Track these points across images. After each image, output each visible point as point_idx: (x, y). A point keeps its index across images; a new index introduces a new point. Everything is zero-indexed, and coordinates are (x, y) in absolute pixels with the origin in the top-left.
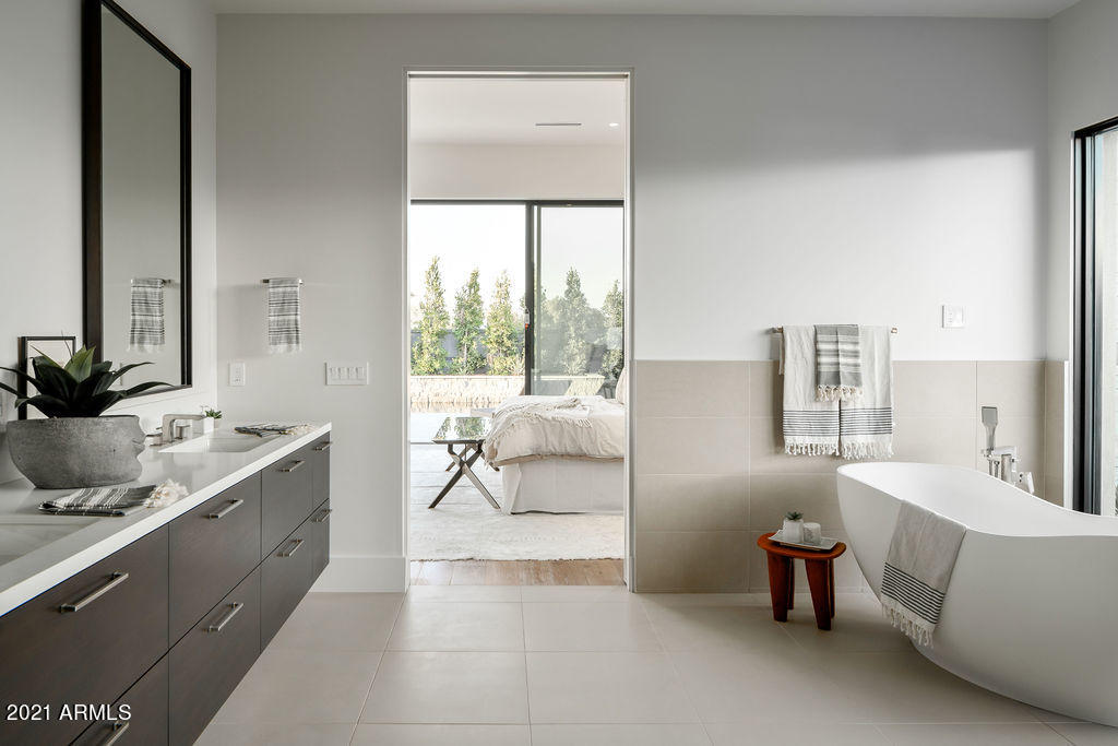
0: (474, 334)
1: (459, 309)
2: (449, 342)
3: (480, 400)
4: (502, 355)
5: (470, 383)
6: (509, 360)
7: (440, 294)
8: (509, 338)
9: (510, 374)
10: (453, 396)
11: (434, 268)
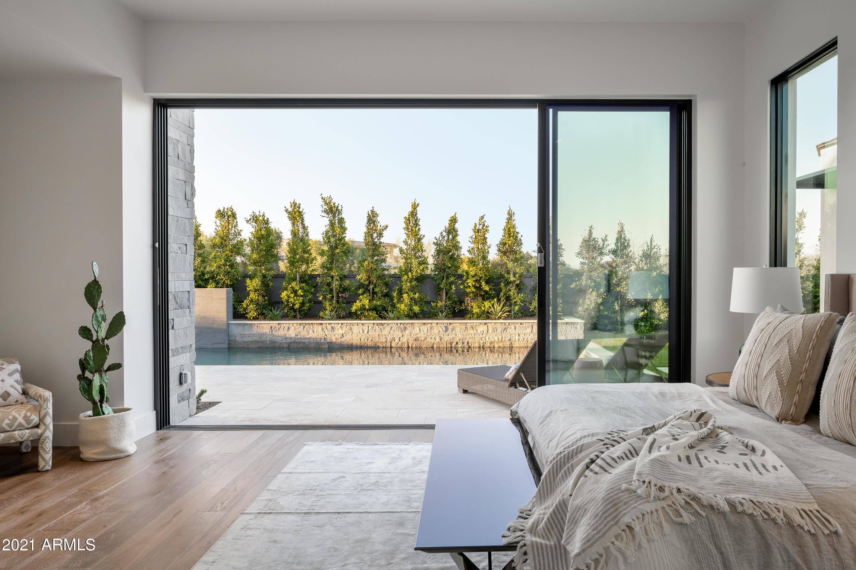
0: (452, 279)
1: (438, 254)
2: (428, 286)
3: (460, 345)
4: (480, 299)
5: (450, 327)
6: (487, 304)
7: (420, 240)
8: (487, 282)
9: (488, 318)
10: (433, 341)
11: (413, 214)
